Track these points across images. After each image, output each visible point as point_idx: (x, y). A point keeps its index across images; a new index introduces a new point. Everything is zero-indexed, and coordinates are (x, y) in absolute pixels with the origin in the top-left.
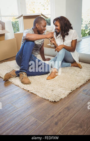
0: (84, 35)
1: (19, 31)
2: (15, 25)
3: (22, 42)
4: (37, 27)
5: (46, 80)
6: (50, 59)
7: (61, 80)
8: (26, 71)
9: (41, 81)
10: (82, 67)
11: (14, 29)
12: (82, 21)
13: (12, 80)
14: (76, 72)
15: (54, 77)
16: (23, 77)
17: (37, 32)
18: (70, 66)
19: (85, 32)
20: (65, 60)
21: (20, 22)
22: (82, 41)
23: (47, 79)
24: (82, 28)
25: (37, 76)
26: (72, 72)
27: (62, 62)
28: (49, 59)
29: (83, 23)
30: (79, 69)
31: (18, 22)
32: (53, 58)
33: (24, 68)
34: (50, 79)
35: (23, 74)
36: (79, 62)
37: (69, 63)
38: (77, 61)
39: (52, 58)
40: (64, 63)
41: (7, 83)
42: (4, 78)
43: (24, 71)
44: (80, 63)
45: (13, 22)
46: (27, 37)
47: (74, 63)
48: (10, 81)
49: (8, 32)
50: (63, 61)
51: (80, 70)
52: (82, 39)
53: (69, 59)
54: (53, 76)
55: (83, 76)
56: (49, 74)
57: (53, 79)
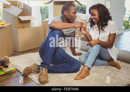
0: (127, 27)
1: (48, 18)
2: (45, 11)
3: (48, 32)
4: (66, 15)
5: (73, 80)
6: (82, 54)
7: (92, 82)
8: (48, 66)
9: (67, 81)
10: (120, 67)
11: (42, 15)
12: (125, 11)
13: (32, 77)
14: (112, 74)
15: (84, 77)
16: (42, 73)
17: (66, 21)
18: (106, 64)
19: (128, 24)
20: (99, 57)
21: (50, 7)
22: (123, 35)
23: (75, 79)
24: (125, 19)
25: (64, 74)
26: (107, 73)
27: (96, 59)
28: (80, 54)
29: (126, 12)
30: (117, 69)
31: (47, 8)
32: (86, 52)
33: (45, 63)
34: (79, 79)
35: (43, 69)
36: (118, 60)
37: (105, 61)
38: (115, 59)
39: (84, 53)
40: (98, 61)
41: (26, 79)
42: (23, 73)
43: (45, 66)
44: (119, 62)
45: (42, 7)
46: (52, 25)
47: (110, 62)
48: (29, 77)
49: (35, 19)
50: (98, 58)
51: (118, 71)
52: (124, 32)
53: (105, 56)
54: (82, 76)
55: (121, 79)
56: (78, 73)
57: (82, 80)
